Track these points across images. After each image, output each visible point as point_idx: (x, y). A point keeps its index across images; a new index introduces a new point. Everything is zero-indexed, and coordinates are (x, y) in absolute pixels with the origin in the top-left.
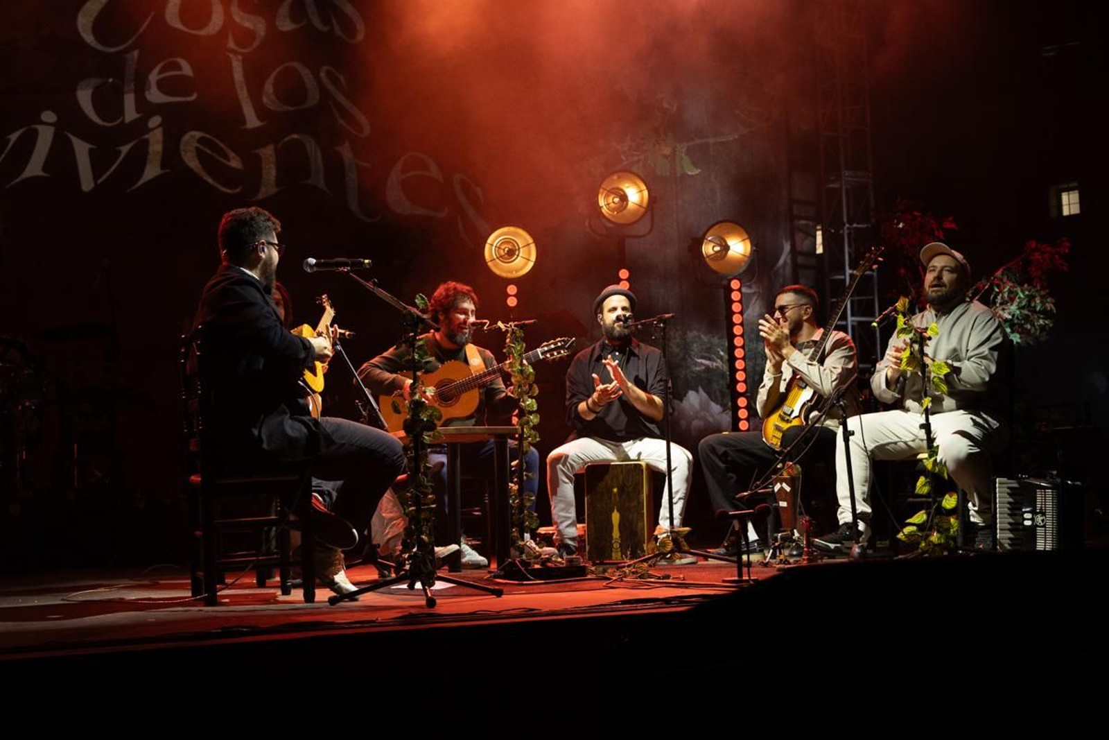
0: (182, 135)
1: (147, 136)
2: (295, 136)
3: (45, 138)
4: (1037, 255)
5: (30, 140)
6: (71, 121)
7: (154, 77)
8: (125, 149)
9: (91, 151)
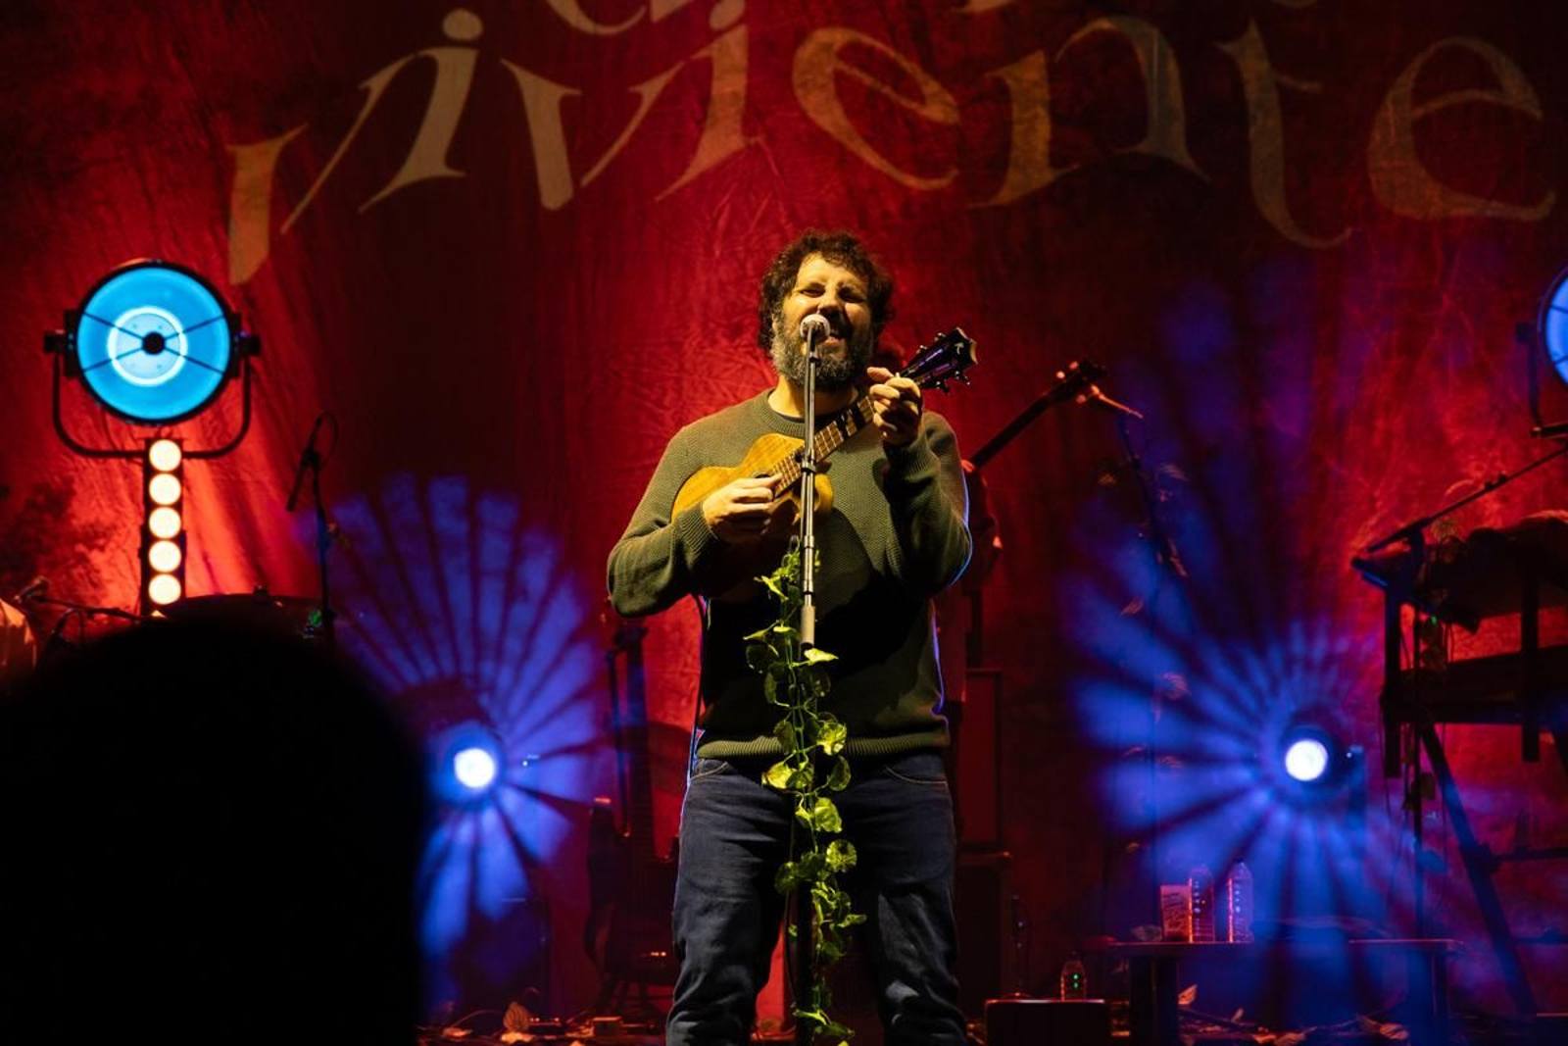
0: (800, 37)
1: (703, 53)
2: (1104, 24)
5: (416, 88)
8: (650, 91)
9: (565, 105)
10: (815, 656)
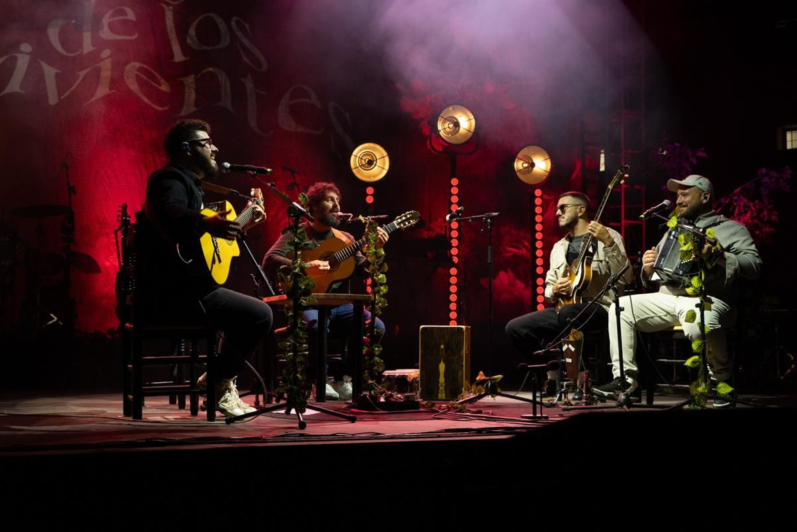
1: (99, 64)
2: (210, 69)
3: (23, 62)
4: (766, 179)
5: (11, 64)
6: (43, 51)
7: (106, 20)
8: (82, 74)
9: (57, 74)
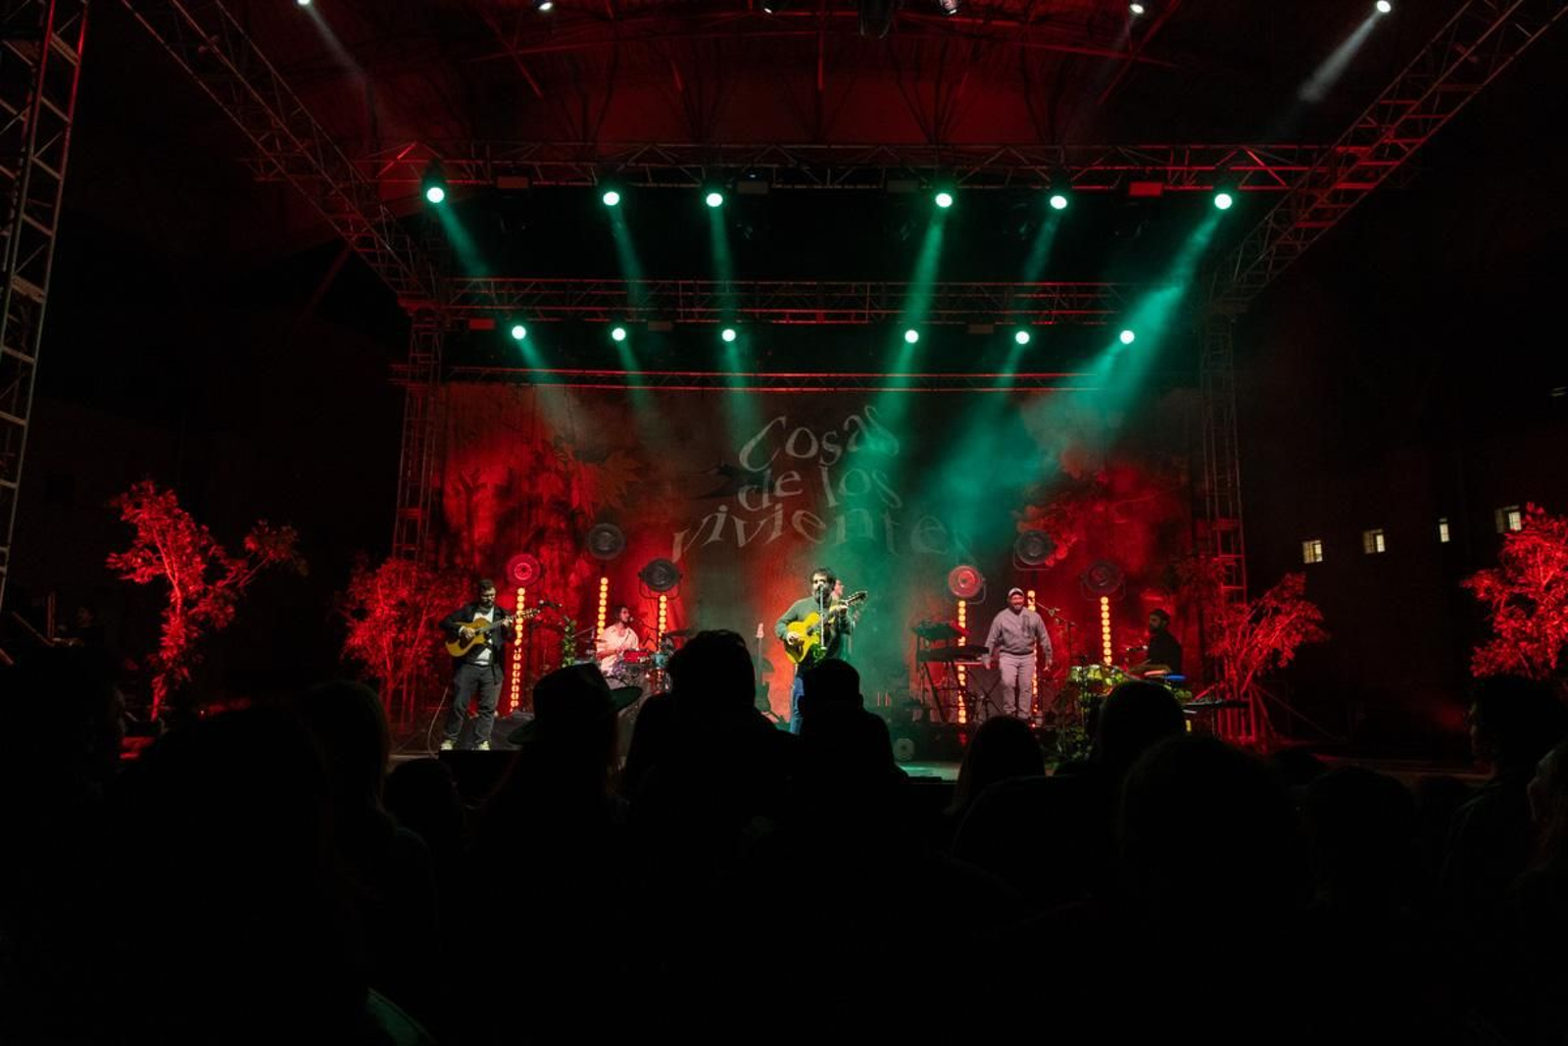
0: (793, 513)
1: (773, 515)
3: (721, 519)
5: (713, 521)
6: (735, 510)
7: (778, 483)
8: (762, 523)
9: (745, 526)
10: (823, 648)
